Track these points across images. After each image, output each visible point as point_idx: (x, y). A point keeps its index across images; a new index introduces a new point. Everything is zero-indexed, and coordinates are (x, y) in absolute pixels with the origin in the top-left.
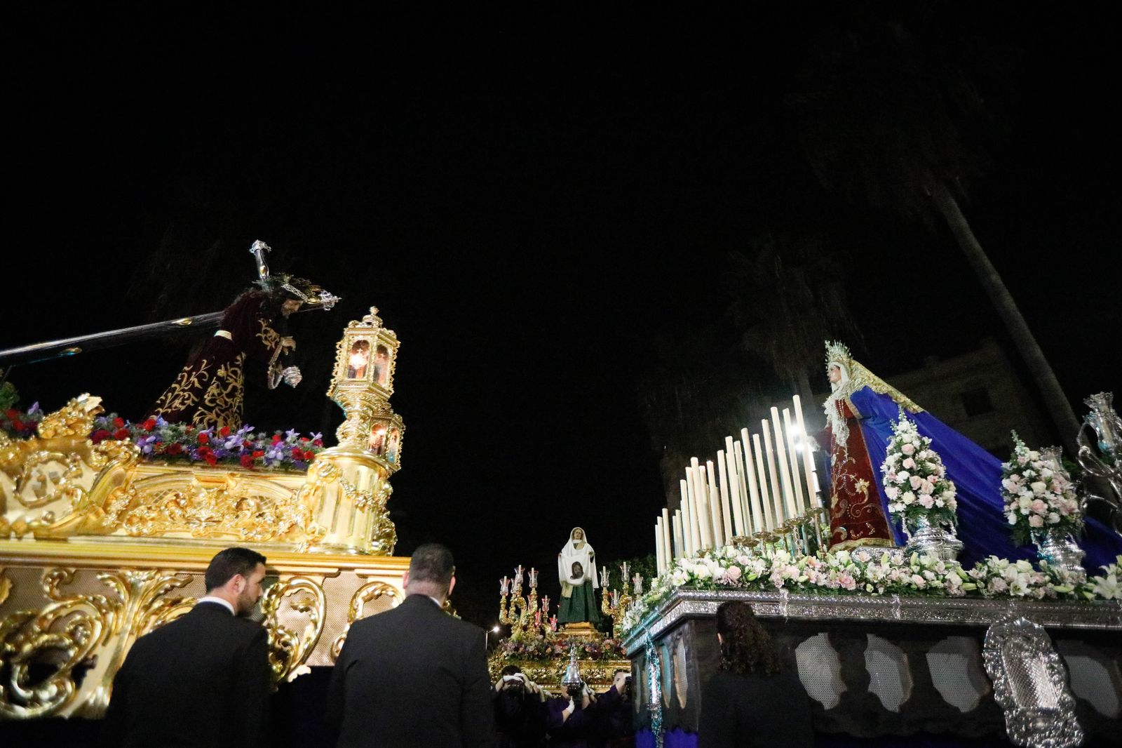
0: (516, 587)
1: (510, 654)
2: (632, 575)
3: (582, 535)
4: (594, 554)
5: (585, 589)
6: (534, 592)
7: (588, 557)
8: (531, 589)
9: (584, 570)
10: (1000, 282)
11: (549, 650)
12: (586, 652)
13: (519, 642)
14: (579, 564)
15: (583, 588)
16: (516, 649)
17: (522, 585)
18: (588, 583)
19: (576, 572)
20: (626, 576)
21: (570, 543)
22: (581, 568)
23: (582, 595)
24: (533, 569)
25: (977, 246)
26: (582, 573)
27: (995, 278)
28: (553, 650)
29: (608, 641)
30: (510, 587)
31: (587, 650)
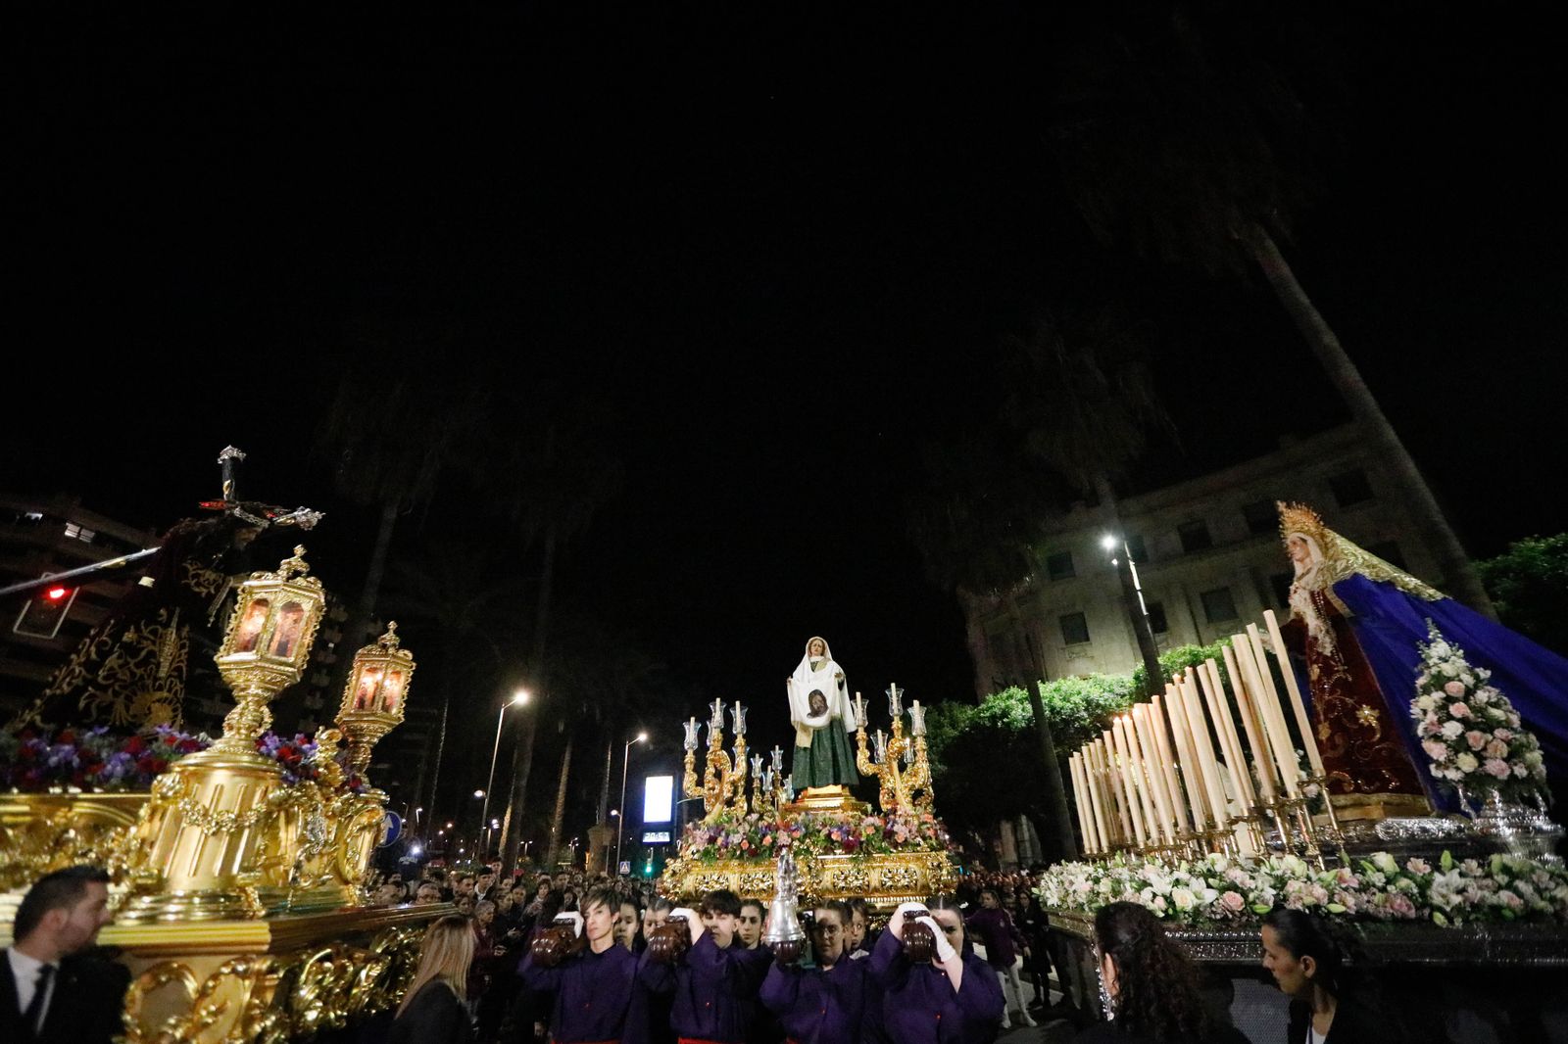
0: (715, 735)
1: (701, 849)
2: (906, 703)
3: (824, 648)
4: (843, 677)
5: (832, 730)
6: (740, 741)
7: (834, 682)
8: (735, 737)
9: (829, 703)
10: (1336, 344)
11: (768, 840)
12: (833, 842)
13: (719, 828)
14: (821, 694)
15: (829, 730)
16: (712, 840)
17: (722, 731)
18: (836, 723)
19: (816, 706)
20: (895, 707)
21: (806, 662)
22: (824, 699)
23: (827, 743)
24: (738, 703)
25: (1305, 300)
26: (826, 707)
27: (1330, 339)
28: (775, 840)
29: (870, 820)
30: (703, 734)
31: (834, 837)
